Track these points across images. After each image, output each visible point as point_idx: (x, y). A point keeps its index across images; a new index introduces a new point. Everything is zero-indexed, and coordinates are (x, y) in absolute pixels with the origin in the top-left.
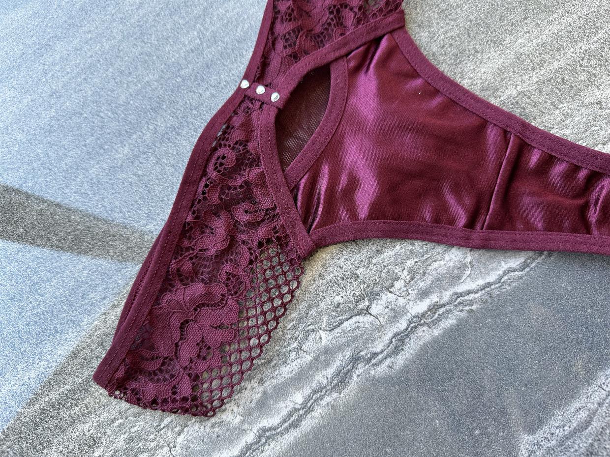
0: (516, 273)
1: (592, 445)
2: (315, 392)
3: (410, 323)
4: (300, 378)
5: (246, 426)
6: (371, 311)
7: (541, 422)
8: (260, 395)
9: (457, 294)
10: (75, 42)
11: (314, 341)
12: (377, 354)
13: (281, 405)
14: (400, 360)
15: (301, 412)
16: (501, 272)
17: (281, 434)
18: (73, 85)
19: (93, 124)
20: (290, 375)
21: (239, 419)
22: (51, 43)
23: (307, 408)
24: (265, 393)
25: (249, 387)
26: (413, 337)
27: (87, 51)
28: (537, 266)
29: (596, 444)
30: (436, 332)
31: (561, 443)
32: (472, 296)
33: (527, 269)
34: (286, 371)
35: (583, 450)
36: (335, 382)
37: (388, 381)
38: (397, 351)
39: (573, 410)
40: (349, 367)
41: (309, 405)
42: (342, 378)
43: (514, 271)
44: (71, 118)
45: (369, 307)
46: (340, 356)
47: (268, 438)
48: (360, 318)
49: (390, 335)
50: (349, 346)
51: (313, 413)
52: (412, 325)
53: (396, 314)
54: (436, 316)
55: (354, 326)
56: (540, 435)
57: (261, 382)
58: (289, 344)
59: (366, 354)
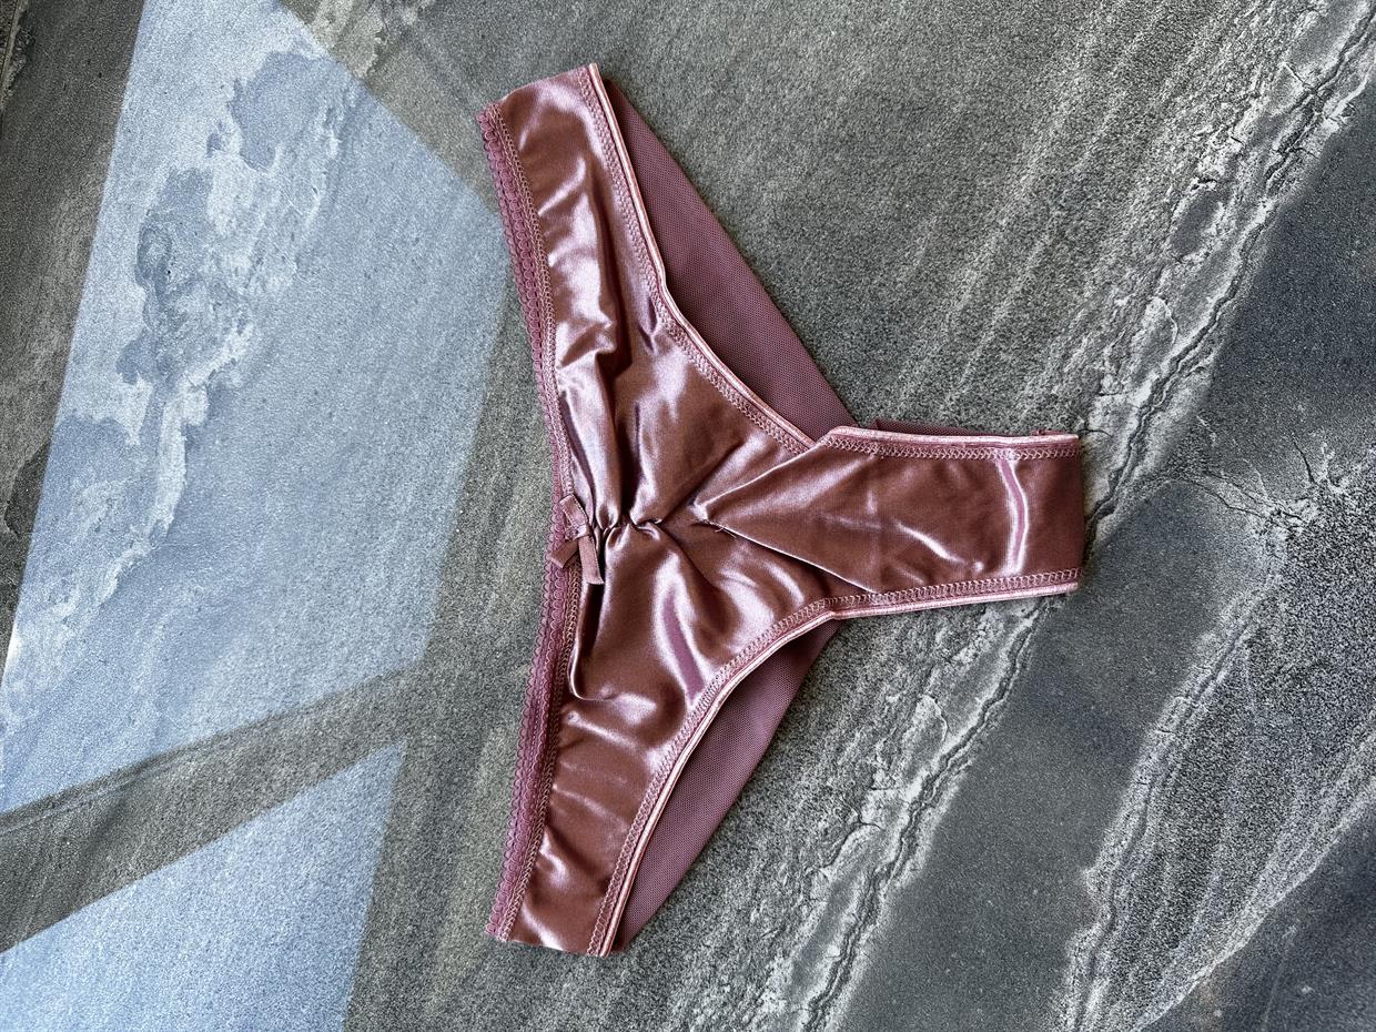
0: (997, 703)
1: (1157, 846)
2: (848, 936)
3: (912, 812)
4: (824, 930)
5: (794, 1008)
6: (864, 820)
7: (1095, 850)
8: (791, 968)
9: (944, 756)
10: (331, 666)
11: (819, 882)
12: (893, 863)
13: (819, 966)
14: (920, 857)
15: (844, 963)
16: (980, 711)
17: (835, 996)
18: (365, 723)
19: (420, 761)
20: (813, 932)
21: (782, 1004)
22: (299, 682)
23: (848, 956)
24: (795, 964)
25: (775, 966)
26: (922, 826)
27: (355, 671)
28: (1015, 685)
29: (1160, 844)
30: (943, 809)
31: (1125, 861)
32: (961, 751)
33: (1007, 694)
34: (806, 930)
35: (1150, 856)
36: (864, 914)
37: (918, 884)
38: (912, 850)
39: (1122, 821)
40: (871, 892)
41: (848, 951)
42: (869, 908)
43: (993, 702)
44: (387, 765)
45: (860, 817)
46: (856, 886)
47: (824, 1007)
48: (857, 834)
49: (897, 836)
50: (859, 869)
51: (857, 958)
52: (915, 813)
53: (892, 810)
54: (935, 790)
55: (854, 846)
56: (1100, 862)
57: (785, 954)
58: (794, 901)
59: (882, 869)
